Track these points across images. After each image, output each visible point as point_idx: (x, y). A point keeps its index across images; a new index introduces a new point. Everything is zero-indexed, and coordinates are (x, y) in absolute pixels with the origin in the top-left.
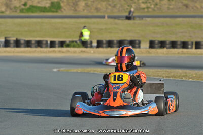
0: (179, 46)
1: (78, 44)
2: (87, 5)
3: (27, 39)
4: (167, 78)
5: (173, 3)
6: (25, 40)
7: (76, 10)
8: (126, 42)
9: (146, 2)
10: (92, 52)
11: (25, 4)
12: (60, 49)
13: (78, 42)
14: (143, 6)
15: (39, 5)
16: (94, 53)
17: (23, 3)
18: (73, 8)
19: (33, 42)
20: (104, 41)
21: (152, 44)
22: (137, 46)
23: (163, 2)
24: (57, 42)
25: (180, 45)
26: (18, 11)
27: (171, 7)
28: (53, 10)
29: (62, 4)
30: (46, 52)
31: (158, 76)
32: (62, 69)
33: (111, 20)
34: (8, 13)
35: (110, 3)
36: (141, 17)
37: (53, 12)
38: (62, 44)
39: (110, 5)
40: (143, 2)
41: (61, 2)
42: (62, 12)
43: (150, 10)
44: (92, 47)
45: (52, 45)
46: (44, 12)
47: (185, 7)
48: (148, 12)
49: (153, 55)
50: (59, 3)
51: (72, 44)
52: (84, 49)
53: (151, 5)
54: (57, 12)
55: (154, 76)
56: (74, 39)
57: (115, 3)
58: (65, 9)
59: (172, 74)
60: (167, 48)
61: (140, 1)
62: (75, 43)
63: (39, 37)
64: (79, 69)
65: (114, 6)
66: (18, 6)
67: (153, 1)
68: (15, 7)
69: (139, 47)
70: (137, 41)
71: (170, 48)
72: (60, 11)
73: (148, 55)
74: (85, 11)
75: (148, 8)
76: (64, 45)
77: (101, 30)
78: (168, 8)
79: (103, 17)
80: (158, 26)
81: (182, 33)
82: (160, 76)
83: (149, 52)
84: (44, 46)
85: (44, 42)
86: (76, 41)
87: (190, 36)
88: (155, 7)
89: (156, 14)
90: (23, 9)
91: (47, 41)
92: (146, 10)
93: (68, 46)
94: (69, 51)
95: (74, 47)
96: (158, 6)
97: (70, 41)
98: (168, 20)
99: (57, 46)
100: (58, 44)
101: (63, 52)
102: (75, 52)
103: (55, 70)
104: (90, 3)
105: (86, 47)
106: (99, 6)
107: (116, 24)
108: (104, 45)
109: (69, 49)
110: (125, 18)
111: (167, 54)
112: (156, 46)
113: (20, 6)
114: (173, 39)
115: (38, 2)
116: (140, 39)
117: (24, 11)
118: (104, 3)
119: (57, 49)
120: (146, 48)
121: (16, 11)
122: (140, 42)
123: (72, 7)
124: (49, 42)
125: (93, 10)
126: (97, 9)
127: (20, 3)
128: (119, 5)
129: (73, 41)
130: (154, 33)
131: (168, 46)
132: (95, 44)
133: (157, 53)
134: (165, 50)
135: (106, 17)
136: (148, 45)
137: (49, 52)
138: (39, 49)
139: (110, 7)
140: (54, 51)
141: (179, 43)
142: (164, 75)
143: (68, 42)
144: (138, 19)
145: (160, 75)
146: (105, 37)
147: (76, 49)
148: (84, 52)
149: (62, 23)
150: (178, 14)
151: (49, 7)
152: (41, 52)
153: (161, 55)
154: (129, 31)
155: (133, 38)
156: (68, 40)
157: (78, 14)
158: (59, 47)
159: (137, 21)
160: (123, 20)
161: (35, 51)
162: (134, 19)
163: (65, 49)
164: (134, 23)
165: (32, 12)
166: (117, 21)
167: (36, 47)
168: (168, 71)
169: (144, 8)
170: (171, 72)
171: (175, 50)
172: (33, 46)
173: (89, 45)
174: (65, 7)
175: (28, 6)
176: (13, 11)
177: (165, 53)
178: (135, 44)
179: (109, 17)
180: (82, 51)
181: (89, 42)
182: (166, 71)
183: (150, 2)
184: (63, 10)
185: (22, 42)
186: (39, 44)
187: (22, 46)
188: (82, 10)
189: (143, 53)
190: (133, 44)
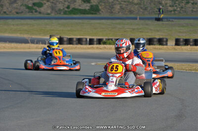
1: (114, 42)
2: (122, 8)
3: (69, 37)
5: (196, 6)
6: (67, 38)
7: (112, 12)
8: (155, 40)
9: (173, 6)
11: (68, 7)
12: (98, 46)
13: (113, 40)
14: (170, 9)
15: (80, 8)
17: (66, 6)
18: (109, 11)
19: (75, 40)
21: (177, 42)
22: (164, 43)
23: (187, 6)
24: (95, 40)
26: (62, 13)
27: (195, 10)
29: (100, 8)
30: (85, 49)
31: (182, 69)
32: (99, 63)
33: (142, 21)
34: (53, 15)
35: (142, 6)
36: (168, 19)
37: (92, 14)
38: (100, 41)
39: (141, 8)
40: (170, 6)
41: (99, 5)
42: (100, 14)
43: (176, 12)
45: (91, 42)
46: (84, 14)
48: (175, 14)
50: (97, 6)
51: (108, 42)
53: (177, 8)
54: (95, 14)
55: (178, 69)
56: (110, 37)
57: (146, 6)
58: (103, 12)
59: (194, 68)
60: (191, 46)
61: (168, 5)
63: (80, 35)
65: (146, 9)
66: (62, 9)
67: (179, 5)
68: (60, 10)
69: (166, 44)
70: (165, 39)
71: (193, 45)
72: (98, 13)
73: (174, 51)
74: (120, 13)
75: (175, 10)
76: (102, 43)
77: (134, 29)
78: (192, 11)
79: (136, 19)
80: (183, 26)
82: (184, 69)
83: (175, 49)
84: (84, 43)
85: (84, 40)
86: (112, 39)
88: (180, 10)
89: (181, 16)
90: (66, 11)
91: (86, 39)
92: (173, 12)
93: (105, 43)
94: (105, 48)
95: (110, 44)
96: (183, 9)
97: (106, 39)
98: (192, 21)
99: (95, 43)
100: (97, 41)
101: (101, 49)
102: (110, 49)
103: (93, 64)
104: (124, 6)
106: (132, 9)
107: (147, 25)
109: (105, 46)
110: (154, 20)
111: (190, 50)
112: (181, 43)
113: (64, 9)
115: (80, 6)
116: (167, 37)
117: (67, 13)
118: (137, 6)
119: (95, 46)
120: (172, 46)
121: (60, 13)
122: (167, 40)
123: (109, 9)
124: (88, 40)
125: (127, 13)
126: (131, 12)
127: (63, 6)
128: (149, 8)
129: (109, 39)
130: (180, 32)
131: (191, 43)
133: (182, 49)
134: (189, 47)
135: (138, 18)
136: (174, 43)
137: (88, 48)
138: (79, 46)
139: (141, 10)
140: (92, 47)
142: (187, 69)
143: (104, 40)
144: (166, 20)
149: (99, 23)
151: (89, 9)
152: (82, 48)
153: (186, 51)
154: (158, 31)
155: (161, 37)
156: (104, 38)
157: (113, 16)
158: (97, 44)
161: (76, 47)
163: (102, 46)
164: (163, 24)
165: (74, 14)
166: (148, 22)
167: (77, 44)
168: (191, 65)
169: (171, 11)
170: (193, 66)
172: (75, 43)
174: (102, 10)
175: (71, 9)
176: (58, 13)
179: (140, 19)
182: (189, 65)
183: (176, 6)
184: (100, 12)
185: (65, 39)
186: (80, 41)
187: (65, 43)
188: (117, 13)
189: (169, 49)
190: (161, 42)
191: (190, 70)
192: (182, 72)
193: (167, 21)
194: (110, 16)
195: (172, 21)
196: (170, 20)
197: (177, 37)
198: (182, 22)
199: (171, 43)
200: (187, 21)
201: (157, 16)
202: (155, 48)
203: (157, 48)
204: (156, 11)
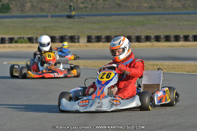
1: (25, 41)
2: (32, 6)
5: (108, 2)
7: (23, 11)
8: (67, 38)
9: (84, 3)
12: (10, 45)
13: (25, 38)
14: (81, 5)
18: (20, 9)
21: (89, 40)
22: (76, 40)
23: (99, 2)
24: (7, 39)
27: (106, 6)
28: (3, 11)
29: (11, 6)
31: (94, 66)
32: (11, 62)
33: (54, 19)
35: (53, 4)
36: (79, 16)
38: (11, 40)
39: (52, 5)
40: (81, 3)
41: (10, 4)
42: (11, 12)
43: (87, 9)
44: (37, 42)
45: (3, 41)
47: (118, 7)
48: (86, 11)
49: (90, 48)
50: (8, 5)
51: (20, 40)
52: (30, 45)
53: (88, 5)
54: (6, 12)
55: (91, 67)
56: (22, 36)
57: (57, 4)
58: (13, 10)
60: (103, 42)
61: (79, 2)
62: (22, 40)
65: (57, 7)
67: (90, 2)
69: (78, 42)
70: (77, 37)
71: (105, 42)
72: (9, 12)
73: (87, 49)
74: (31, 11)
75: (86, 7)
76: (13, 42)
77: (45, 27)
78: (104, 7)
79: (47, 16)
80: (94, 23)
81: (116, 29)
82: (96, 67)
83: (87, 46)
86: (23, 38)
87: (123, 32)
88: (92, 7)
89: (93, 13)
92: (84, 9)
93: (16, 42)
94: (17, 47)
95: (21, 43)
96: (95, 6)
97: (18, 38)
98: (103, 18)
99: (7, 42)
100: (8, 40)
101: (12, 48)
102: (22, 47)
103: (5, 63)
104: (35, 4)
105: (32, 43)
106: (43, 7)
107: (58, 22)
109: (17, 45)
110: (65, 18)
111: (103, 47)
112: (93, 40)
114: (108, 34)
116: (79, 34)
118: (47, 4)
119: (7, 45)
120: (84, 43)
122: (79, 38)
125: (38, 11)
126: (42, 10)
128: (60, 6)
129: (20, 38)
130: (92, 29)
131: (103, 40)
133: (94, 46)
134: (101, 44)
135: (49, 16)
136: (86, 40)
139: (53, 8)
140: (4, 47)
141: (113, 37)
143: (16, 38)
144: (77, 17)
145: (96, 65)
147: (23, 45)
148: (31, 47)
149: (11, 22)
150: (112, 12)
153: (97, 48)
154: (69, 28)
155: (73, 34)
156: (16, 37)
158: (9, 43)
159: (77, 20)
163: (13, 45)
164: (74, 21)
166: (59, 19)
169: (82, 8)
173: (35, 41)
177: (101, 46)
178: (75, 39)
179: (52, 16)
180: (28, 47)
181: (35, 38)
182: (101, 62)
183: (87, 3)
188: (28, 11)
189: (81, 47)
190: (73, 39)
192: (94, 69)
193: (79, 18)
194: (21, 15)
195: (84, 18)
196: (81, 18)
197: (89, 34)
198: (93, 18)
199: (83, 40)
200: (98, 18)
201: (68, 13)
204: (68, 9)
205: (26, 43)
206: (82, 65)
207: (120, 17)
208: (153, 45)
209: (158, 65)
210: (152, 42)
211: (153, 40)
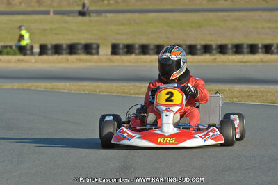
0: (151, 52)
1: (14, 51)
4: (137, 96)
7: (9, 4)
8: (80, 47)
10: (33, 61)
13: (14, 47)
16: (36, 62)
20: (49, 46)
21: (115, 50)
22: (94, 51)
25: (153, 49)
31: (124, 92)
33: (58, 17)
36: (99, 13)
44: (32, 54)
48: (109, 5)
49: (117, 64)
51: (5, 51)
52: (21, 57)
55: (118, 93)
56: (8, 44)
60: (136, 54)
62: (9, 49)
64: (16, 85)
69: (97, 53)
70: (95, 46)
71: (139, 54)
73: (110, 64)
74: (23, 5)
77: (45, 30)
79: (47, 13)
80: (123, 24)
81: (156, 33)
83: (111, 61)
86: (11, 47)
87: (167, 38)
89: (120, 7)
92: (106, 2)
95: (8, 54)
97: (2, 47)
98: (136, 16)
102: (9, 61)
105: (25, 54)
107: (65, 22)
108: (49, 52)
109: (1, 57)
110: (77, 14)
111: (136, 62)
112: (121, 51)
114: (144, 41)
116: (98, 42)
120: (107, 55)
122: (98, 47)
125: (33, 4)
126: (40, 2)
129: (6, 47)
130: (118, 34)
131: (137, 51)
132: (37, 50)
133: (122, 61)
134: (133, 57)
135: (52, 13)
136: (109, 50)
141: (152, 47)
142: (132, 92)
144: (95, 15)
145: (126, 91)
146: (51, 40)
147: (10, 57)
148: (22, 61)
150: (151, 7)
153: (127, 64)
154: (83, 32)
155: (89, 42)
157: (12, 10)
159: (94, 18)
160: (74, 16)
162: (90, 16)
164: (91, 21)
166: (66, 18)
168: (137, 86)
170: (141, 87)
171: (147, 56)
173: (28, 52)
177: (133, 61)
178: (92, 49)
179: (56, 13)
180: (18, 60)
181: (28, 48)
182: (134, 86)
188: (18, 4)
189: (102, 61)
190: (88, 49)
191: (138, 94)
192: (124, 97)
193: (97, 16)
195: (106, 16)
197: (114, 42)
198: (121, 16)
199: (105, 51)
200: (128, 16)
202: (80, 60)
203: (83, 60)
205: (15, 54)
206: (104, 90)
207: (163, 14)
208: (215, 59)
209: (225, 90)
210: (214, 55)
211: (214, 52)
